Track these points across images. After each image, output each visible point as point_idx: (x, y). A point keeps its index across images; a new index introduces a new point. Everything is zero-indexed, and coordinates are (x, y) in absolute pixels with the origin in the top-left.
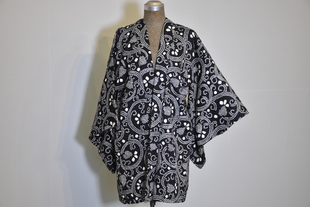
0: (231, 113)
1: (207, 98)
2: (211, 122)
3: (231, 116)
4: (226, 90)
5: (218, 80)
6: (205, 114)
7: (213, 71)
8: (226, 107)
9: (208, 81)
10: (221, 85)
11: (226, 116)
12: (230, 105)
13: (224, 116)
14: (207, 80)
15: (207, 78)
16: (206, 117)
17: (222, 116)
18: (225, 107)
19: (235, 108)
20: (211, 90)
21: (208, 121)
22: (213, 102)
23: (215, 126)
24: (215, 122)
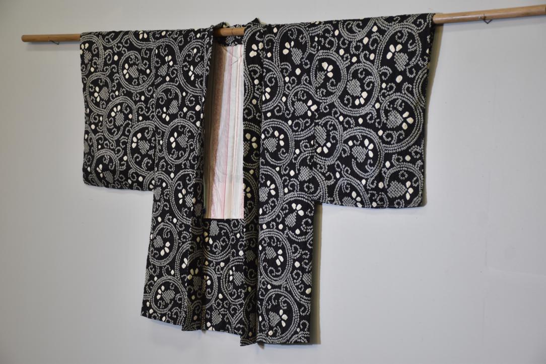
0: (411, 48)
1: (370, 77)
2: (401, 93)
3: (416, 50)
4: (379, 37)
5: (361, 41)
6: (384, 96)
7: (346, 41)
8: (400, 51)
9: (351, 59)
10: (369, 41)
11: (410, 59)
12: (401, 44)
13: (408, 64)
14: (349, 60)
15: (347, 58)
16: (389, 95)
17: (404, 67)
18: (398, 52)
19: (411, 36)
20: (365, 61)
21: (396, 97)
22: (380, 71)
23: (410, 89)
24: (406, 85)
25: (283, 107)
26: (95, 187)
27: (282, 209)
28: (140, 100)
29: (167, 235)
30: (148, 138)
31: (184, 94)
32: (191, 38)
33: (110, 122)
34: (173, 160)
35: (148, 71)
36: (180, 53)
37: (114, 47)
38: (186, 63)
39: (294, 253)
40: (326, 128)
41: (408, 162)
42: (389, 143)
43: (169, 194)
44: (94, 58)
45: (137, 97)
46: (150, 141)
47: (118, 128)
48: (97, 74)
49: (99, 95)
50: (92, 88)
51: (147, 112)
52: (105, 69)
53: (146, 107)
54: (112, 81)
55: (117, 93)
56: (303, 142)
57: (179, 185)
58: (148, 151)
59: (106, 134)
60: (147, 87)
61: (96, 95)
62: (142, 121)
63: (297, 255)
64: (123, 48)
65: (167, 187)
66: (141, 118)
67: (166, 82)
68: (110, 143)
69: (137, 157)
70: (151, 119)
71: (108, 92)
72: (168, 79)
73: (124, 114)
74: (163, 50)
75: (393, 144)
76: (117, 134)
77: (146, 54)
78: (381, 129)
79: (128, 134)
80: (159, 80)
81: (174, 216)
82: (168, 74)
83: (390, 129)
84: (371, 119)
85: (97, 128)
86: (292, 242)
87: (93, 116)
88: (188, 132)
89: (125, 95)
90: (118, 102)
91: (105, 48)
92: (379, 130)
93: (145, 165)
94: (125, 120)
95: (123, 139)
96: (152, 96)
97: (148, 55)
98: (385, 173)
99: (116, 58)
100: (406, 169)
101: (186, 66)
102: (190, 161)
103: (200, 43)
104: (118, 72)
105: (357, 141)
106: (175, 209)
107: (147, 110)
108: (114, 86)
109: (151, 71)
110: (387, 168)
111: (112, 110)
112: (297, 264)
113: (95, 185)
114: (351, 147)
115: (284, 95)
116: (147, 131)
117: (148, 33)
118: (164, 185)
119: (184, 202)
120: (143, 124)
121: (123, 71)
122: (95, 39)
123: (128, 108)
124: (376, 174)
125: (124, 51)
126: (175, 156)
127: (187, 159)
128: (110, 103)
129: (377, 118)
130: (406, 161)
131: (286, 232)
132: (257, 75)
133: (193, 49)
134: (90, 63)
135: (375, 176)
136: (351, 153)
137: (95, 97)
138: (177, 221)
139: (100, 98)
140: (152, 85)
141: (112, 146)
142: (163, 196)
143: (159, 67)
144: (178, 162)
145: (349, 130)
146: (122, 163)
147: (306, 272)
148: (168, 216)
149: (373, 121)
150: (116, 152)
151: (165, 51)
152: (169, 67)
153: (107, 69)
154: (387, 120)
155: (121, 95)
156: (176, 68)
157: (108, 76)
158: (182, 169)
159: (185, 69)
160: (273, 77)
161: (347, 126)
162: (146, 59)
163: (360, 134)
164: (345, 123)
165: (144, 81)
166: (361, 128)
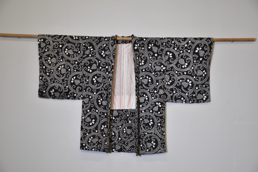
0: (206, 49)
1: (188, 58)
2: (202, 64)
3: (207, 50)
4: (192, 45)
5: (184, 45)
6: (195, 65)
7: (177, 45)
8: (201, 50)
9: (180, 51)
10: (187, 46)
11: (205, 53)
12: (201, 47)
13: (204, 54)
14: (179, 52)
15: (178, 51)
16: (197, 64)
17: (203, 55)
18: (200, 50)
19: (205, 45)
20: (186, 52)
21: (200, 65)
22: (193, 56)
23: (206, 63)
24: (204, 61)
25: (150, 68)
26: (46, 99)
27: (151, 105)
28: (75, 63)
29: (93, 117)
30: (79, 79)
31: (100, 62)
32: (102, 40)
33: (58, 72)
34: (95, 87)
35: (79, 52)
36: (97, 46)
37: (59, 41)
38: (100, 50)
39: (157, 120)
40: (170, 75)
41: (204, 87)
42: (197, 81)
43: (93, 101)
44: (47, 46)
45: (73, 62)
46: (80, 80)
47: (63, 75)
48: (49, 52)
49: (50, 61)
50: (46, 58)
51: (79, 68)
52: (54, 50)
53: (78, 66)
54: (59, 55)
55: (61, 60)
56: (160, 80)
57: (99, 97)
58: (79, 84)
59: (56, 77)
60: (79, 58)
61: (49, 61)
62: (76, 72)
63: (159, 121)
64: (64, 42)
65: (92, 98)
66: (75, 71)
67: (89, 56)
68: (58, 81)
69: (74, 86)
70: (81, 71)
71: (56, 60)
72: (90, 55)
73: (66, 69)
74: (87, 44)
75: (199, 81)
76: (62, 77)
77: (78, 45)
78: (195, 76)
79: (68, 77)
80: (85, 56)
81: (96, 109)
82: (90, 54)
83: (198, 76)
84: (190, 72)
85: (50, 74)
86: (156, 116)
87: (48, 69)
88: (103, 76)
89: (66, 61)
90: (62, 64)
91: (53, 42)
92: (194, 76)
93: (78, 89)
94: (66, 72)
95: (66, 79)
96: (81, 62)
97: (79, 46)
98: (196, 91)
99: (61, 46)
100: (203, 90)
101: (100, 51)
102: (104, 88)
103: (107, 42)
104: (62, 52)
105: (184, 80)
106: (97, 106)
107: (78, 67)
108: (60, 57)
109: (81, 52)
110: (196, 89)
111: (59, 67)
112: (159, 124)
113: (46, 98)
114: (181, 82)
115: (150, 63)
116: (78, 76)
117: (78, 37)
118: (90, 97)
119: (102, 103)
120: (77, 73)
121: (64, 52)
122: (47, 38)
123: (68, 67)
124: (193, 92)
125: (65, 43)
126: (96, 86)
127: (103, 87)
128: (57, 64)
129: (193, 72)
130: (203, 87)
131: (154, 113)
132: (138, 56)
133: (104, 44)
134: (45, 47)
135: (192, 92)
136: (181, 84)
137: (48, 62)
138: (98, 111)
139: (51, 62)
140: (82, 57)
141: (60, 82)
142: (90, 102)
143: (85, 51)
144: (98, 88)
145: (180, 76)
146: (66, 89)
147: (163, 127)
148: (93, 109)
149: (191, 73)
150: (63, 84)
151: (88, 44)
152: (91, 51)
153: (55, 50)
154: (197, 73)
155: (64, 61)
156: (95, 51)
157: (56, 53)
158: (100, 91)
159: (99, 52)
160: (145, 57)
161: (179, 75)
162: (78, 47)
163: (185, 78)
164: (178, 74)
165: (77, 56)
166: (186, 75)
